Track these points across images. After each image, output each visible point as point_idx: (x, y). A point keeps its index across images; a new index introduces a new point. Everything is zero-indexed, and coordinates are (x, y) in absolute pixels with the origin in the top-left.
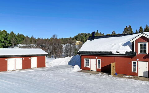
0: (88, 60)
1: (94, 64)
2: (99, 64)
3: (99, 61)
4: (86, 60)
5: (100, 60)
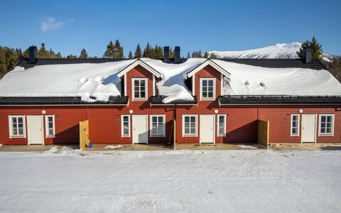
0: (21, 120)
1: (36, 127)
2: (51, 125)
3: (50, 119)
4: (14, 120)
5: (53, 116)
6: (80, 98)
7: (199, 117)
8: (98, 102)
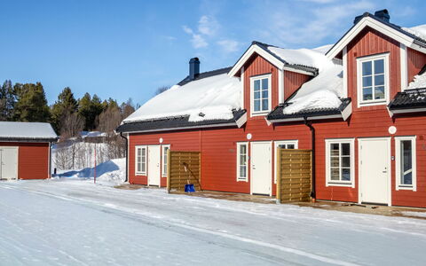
6: (188, 117)
7: (356, 142)
8: (206, 122)
